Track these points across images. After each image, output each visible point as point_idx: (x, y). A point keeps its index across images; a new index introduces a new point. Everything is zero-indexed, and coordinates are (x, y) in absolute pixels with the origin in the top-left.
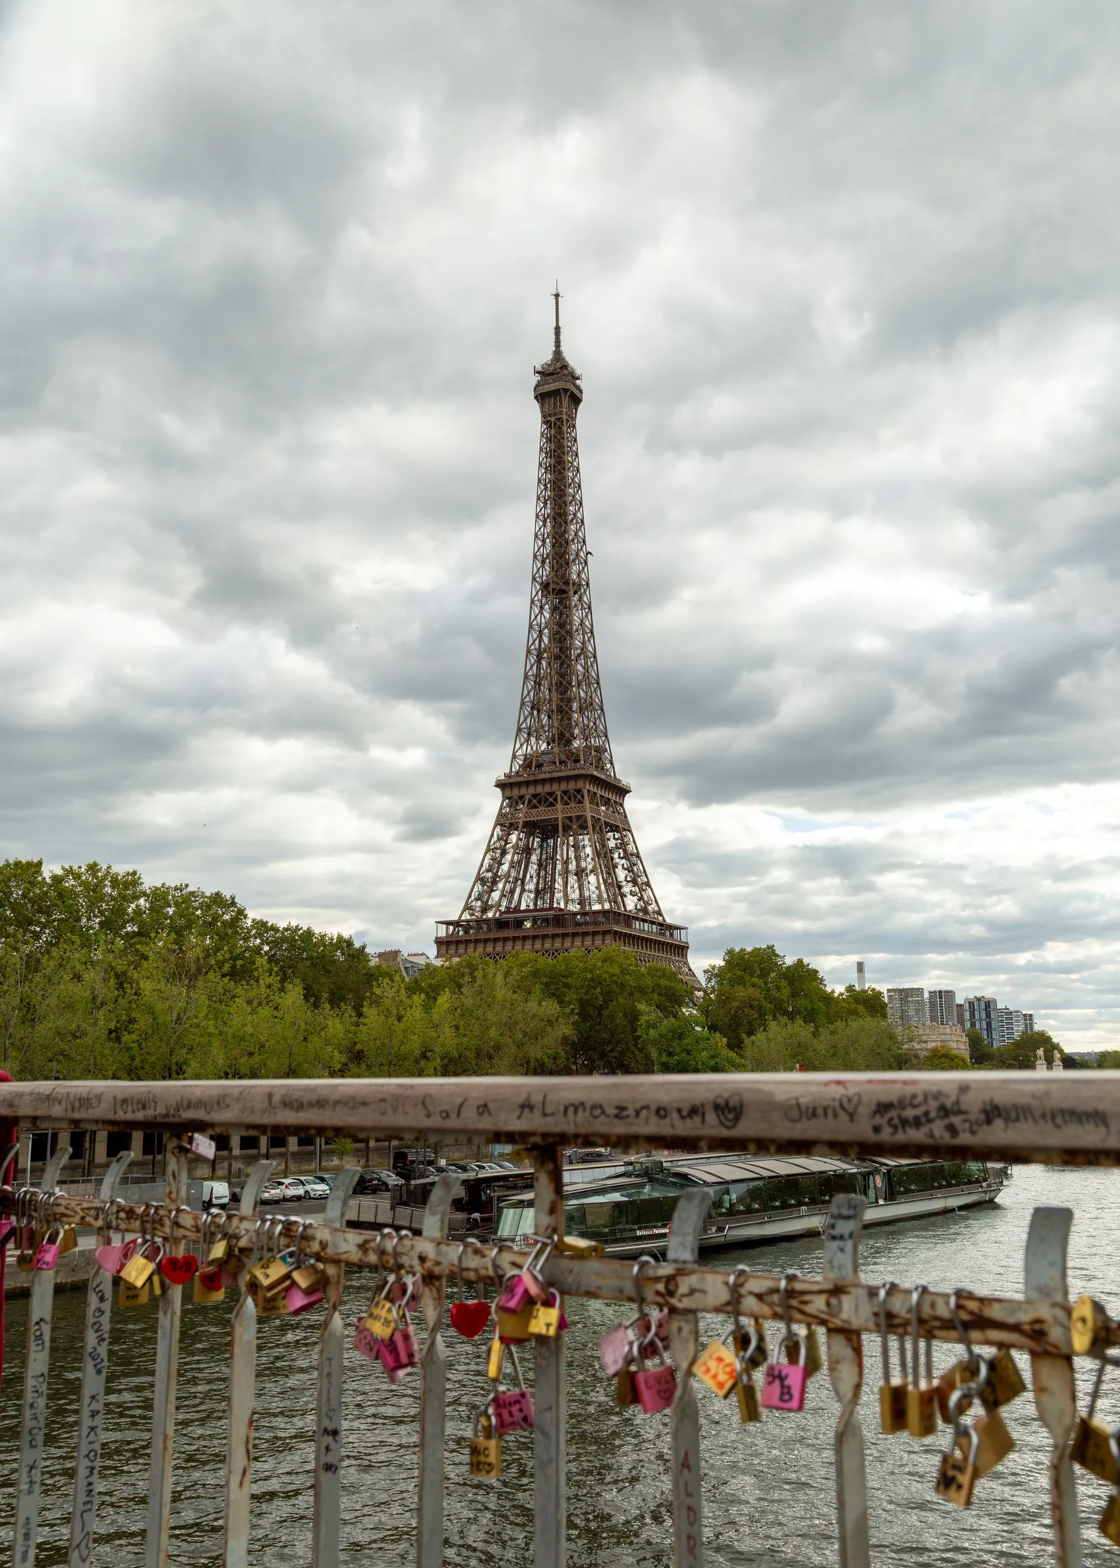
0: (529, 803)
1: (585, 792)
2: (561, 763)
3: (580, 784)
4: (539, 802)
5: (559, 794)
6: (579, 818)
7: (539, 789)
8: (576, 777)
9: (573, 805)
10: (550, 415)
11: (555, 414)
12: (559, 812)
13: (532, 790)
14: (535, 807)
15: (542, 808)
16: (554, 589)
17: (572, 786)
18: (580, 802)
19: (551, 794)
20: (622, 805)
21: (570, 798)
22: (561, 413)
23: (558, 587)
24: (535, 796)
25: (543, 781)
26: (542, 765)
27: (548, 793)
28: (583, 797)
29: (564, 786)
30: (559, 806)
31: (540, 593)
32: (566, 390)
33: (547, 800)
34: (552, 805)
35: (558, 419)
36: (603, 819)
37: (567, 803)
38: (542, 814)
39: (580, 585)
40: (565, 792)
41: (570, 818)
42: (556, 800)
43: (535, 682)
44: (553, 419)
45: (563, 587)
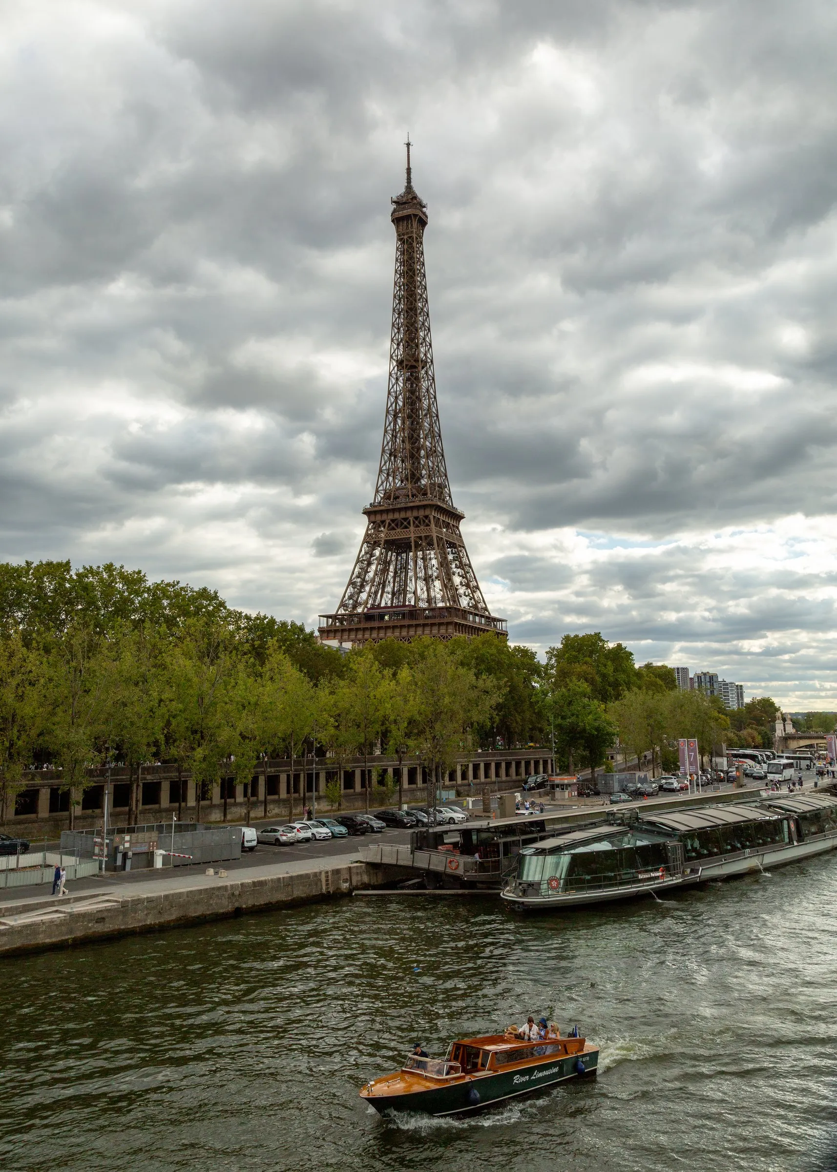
0: (388, 527)
1: (432, 518)
2: (413, 496)
3: (427, 512)
4: (397, 525)
5: (411, 519)
6: (426, 537)
7: (397, 516)
8: (425, 507)
9: (422, 527)
10: (403, 234)
11: (407, 233)
12: (412, 533)
13: (391, 516)
14: (393, 529)
15: (399, 530)
16: (407, 365)
17: (421, 513)
18: (428, 525)
19: (405, 519)
20: (458, 528)
21: (420, 522)
22: (412, 232)
23: (410, 364)
24: (393, 521)
25: (400, 510)
26: (398, 497)
27: (403, 519)
28: (430, 521)
29: (415, 513)
30: (412, 528)
31: (396, 368)
32: (415, 216)
33: (402, 523)
34: (406, 527)
35: (410, 237)
36: (445, 538)
37: (417, 526)
38: (399, 534)
39: (426, 362)
40: (416, 518)
41: (420, 538)
42: (409, 523)
43: (392, 435)
44: (406, 237)
45: (414, 364)
